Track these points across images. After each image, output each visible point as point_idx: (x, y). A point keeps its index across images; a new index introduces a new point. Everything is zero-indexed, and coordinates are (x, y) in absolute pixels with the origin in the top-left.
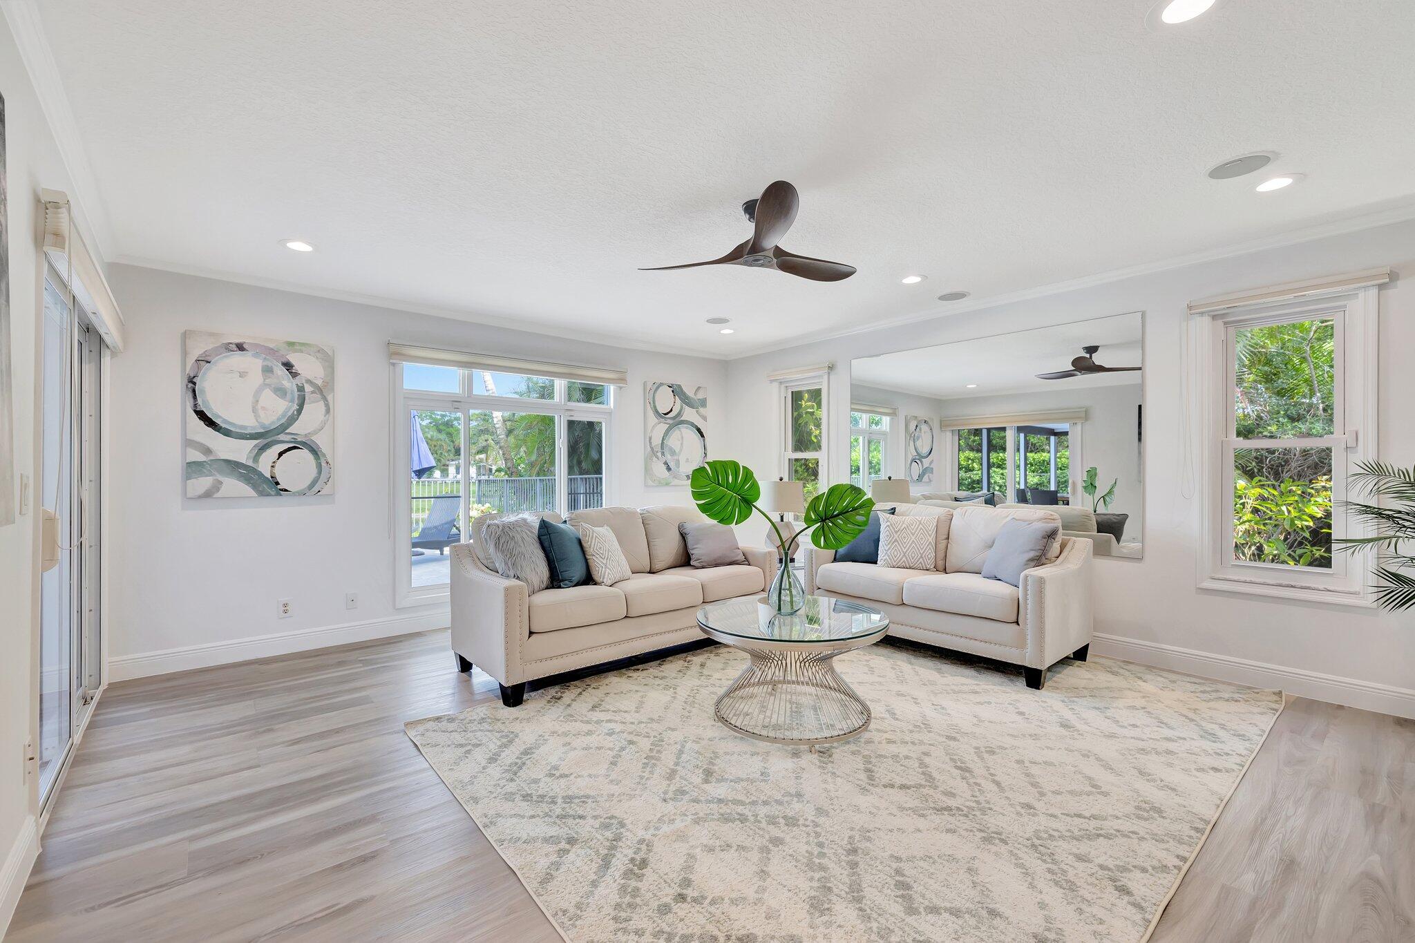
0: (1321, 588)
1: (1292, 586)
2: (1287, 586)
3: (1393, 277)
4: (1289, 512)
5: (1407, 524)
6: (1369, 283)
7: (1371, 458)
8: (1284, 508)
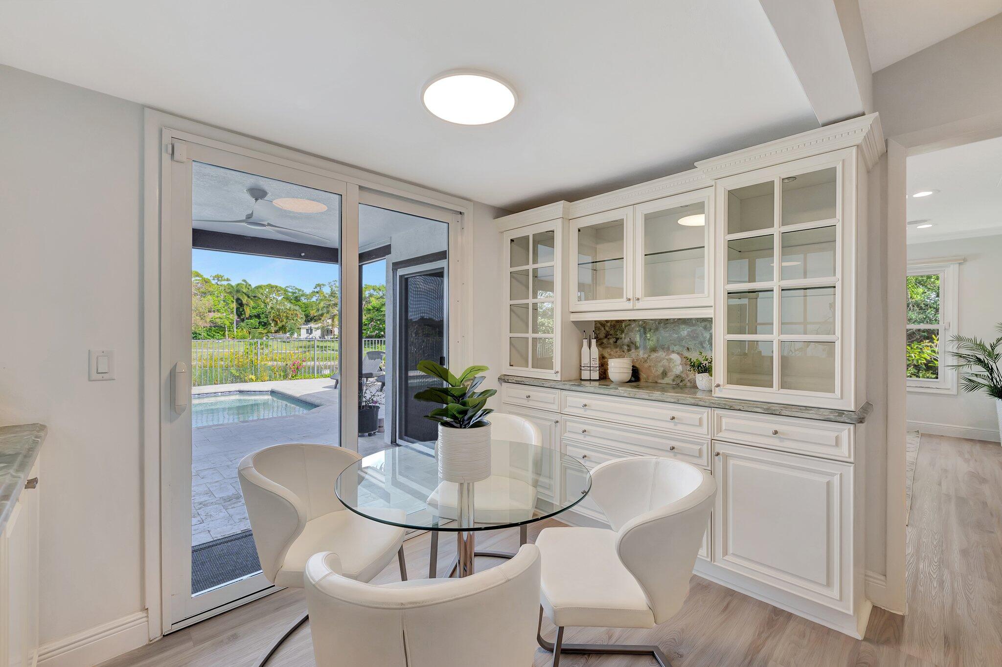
0: (934, 387)
1: (922, 387)
2: (920, 387)
3: (965, 260)
4: (915, 357)
5: (971, 360)
6: (956, 262)
7: (956, 334)
8: (913, 355)
